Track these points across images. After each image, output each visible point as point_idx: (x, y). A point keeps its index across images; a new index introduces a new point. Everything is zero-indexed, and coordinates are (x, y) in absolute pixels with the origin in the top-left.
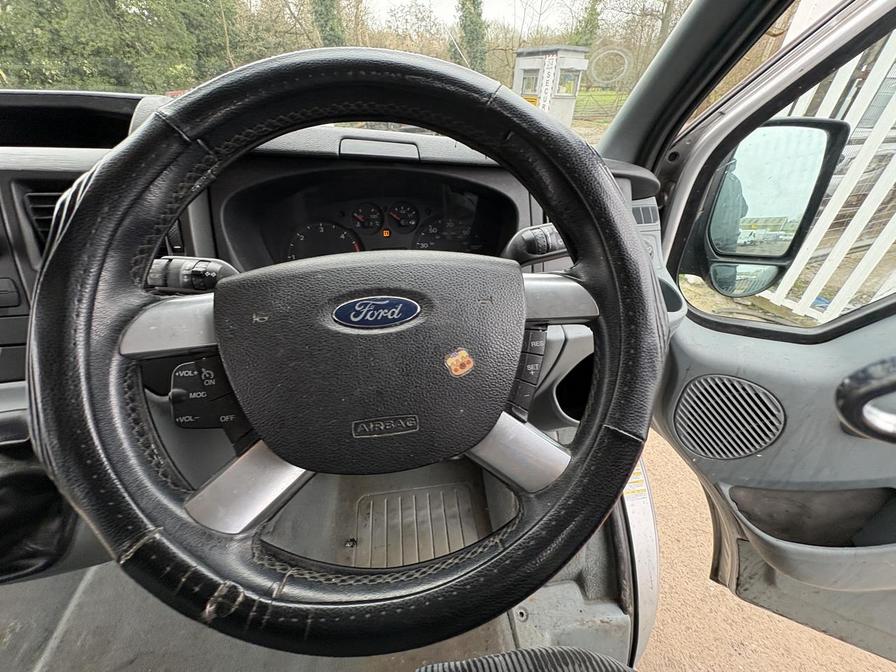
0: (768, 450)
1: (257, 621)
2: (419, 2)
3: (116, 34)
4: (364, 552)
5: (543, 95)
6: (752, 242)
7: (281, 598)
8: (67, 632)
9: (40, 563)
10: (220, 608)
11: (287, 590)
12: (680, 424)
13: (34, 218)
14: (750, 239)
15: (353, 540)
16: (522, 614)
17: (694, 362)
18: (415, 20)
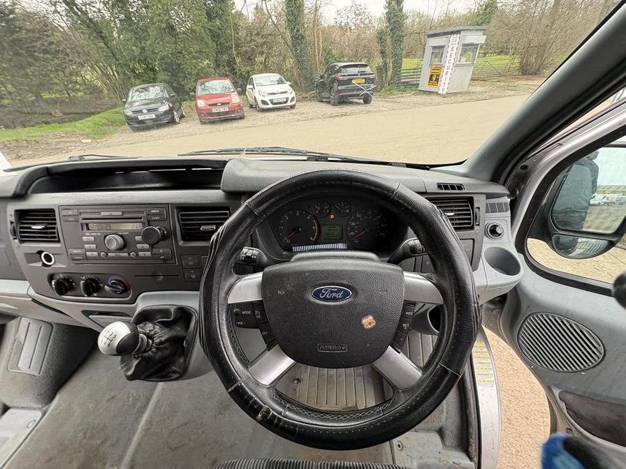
0: (590, 371)
1: (277, 425)
2: (357, 3)
3: (173, 46)
4: (304, 388)
5: (447, 64)
6: (605, 203)
7: (285, 417)
8: (158, 402)
9: (176, 376)
10: (264, 416)
11: (287, 413)
12: (522, 342)
13: (181, 223)
14: (604, 201)
15: (298, 379)
16: (399, 445)
17: (533, 302)
18: (354, 16)
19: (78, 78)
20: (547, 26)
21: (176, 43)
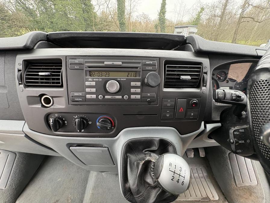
2: (145, 14)
13: (166, 73)
18: (143, 18)
19: (18, 33)
20: (218, 28)
21: (68, 21)
